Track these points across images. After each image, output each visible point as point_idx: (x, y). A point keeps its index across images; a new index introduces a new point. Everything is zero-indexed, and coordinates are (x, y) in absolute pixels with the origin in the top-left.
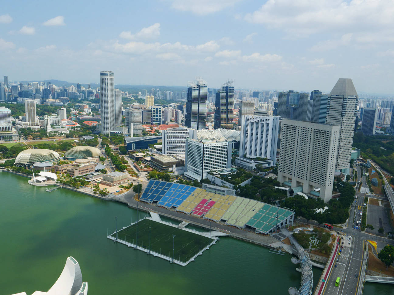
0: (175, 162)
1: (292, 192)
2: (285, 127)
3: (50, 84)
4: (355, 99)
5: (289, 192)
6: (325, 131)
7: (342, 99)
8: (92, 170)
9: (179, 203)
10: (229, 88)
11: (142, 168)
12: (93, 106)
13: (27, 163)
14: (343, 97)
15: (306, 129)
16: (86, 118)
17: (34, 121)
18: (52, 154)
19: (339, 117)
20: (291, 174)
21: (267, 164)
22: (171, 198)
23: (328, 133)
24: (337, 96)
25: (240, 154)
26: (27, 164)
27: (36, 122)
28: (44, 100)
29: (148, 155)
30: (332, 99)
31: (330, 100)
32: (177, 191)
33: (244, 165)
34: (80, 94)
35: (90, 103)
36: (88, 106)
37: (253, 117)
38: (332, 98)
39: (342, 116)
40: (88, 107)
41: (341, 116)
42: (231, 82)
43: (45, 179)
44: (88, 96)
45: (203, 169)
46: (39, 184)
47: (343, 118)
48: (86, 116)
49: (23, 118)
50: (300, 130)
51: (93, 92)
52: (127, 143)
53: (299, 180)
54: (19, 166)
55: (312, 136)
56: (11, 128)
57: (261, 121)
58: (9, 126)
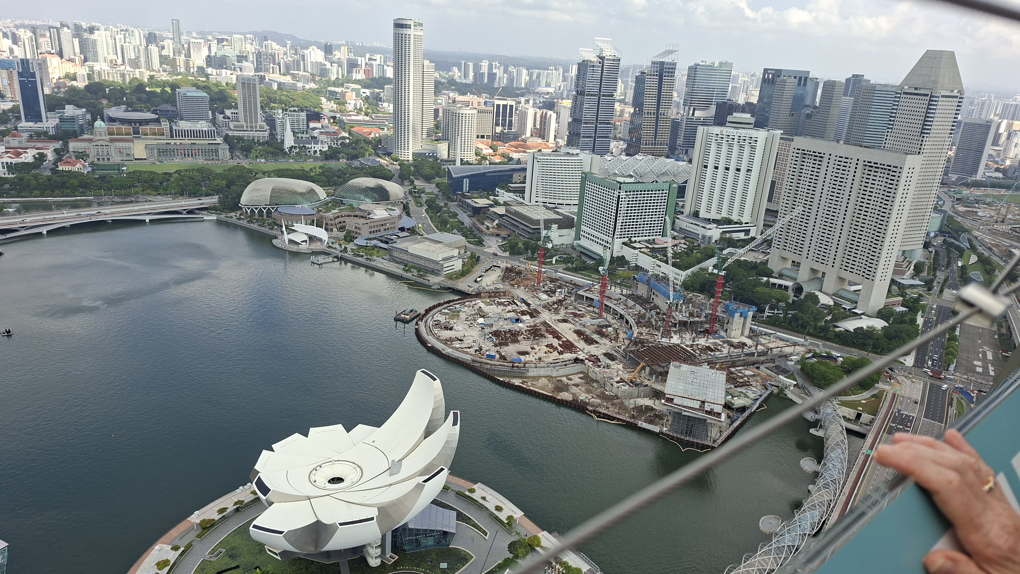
0: (555, 219)
1: (798, 289)
2: (797, 155)
3: (266, 39)
4: (956, 97)
5: (793, 290)
6: (888, 166)
7: (928, 98)
8: (394, 228)
10: (667, 64)
11: (488, 228)
12: (364, 95)
13: (266, 205)
14: (930, 93)
15: (846, 160)
16: (356, 120)
17: (256, 122)
18: (312, 191)
19: (916, 138)
20: (800, 253)
21: (744, 233)
23: (895, 169)
24: (916, 89)
25: (687, 210)
26: (265, 209)
27: (260, 123)
28: (261, 76)
29: (497, 203)
30: (904, 96)
31: (899, 98)
33: (693, 232)
34: (331, 66)
35: (359, 87)
36: (354, 93)
37: (722, 131)
38: (905, 93)
39: (923, 135)
40: (354, 98)
41: (919, 134)
42: (671, 52)
43: (306, 238)
44: (350, 71)
46: (294, 248)
47: (925, 139)
48: (354, 115)
49: (232, 113)
50: (832, 162)
51: (360, 63)
52: (454, 176)
53: (816, 266)
54: (249, 211)
55: (858, 174)
56: (214, 132)
57: (739, 139)
58: (210, 129)
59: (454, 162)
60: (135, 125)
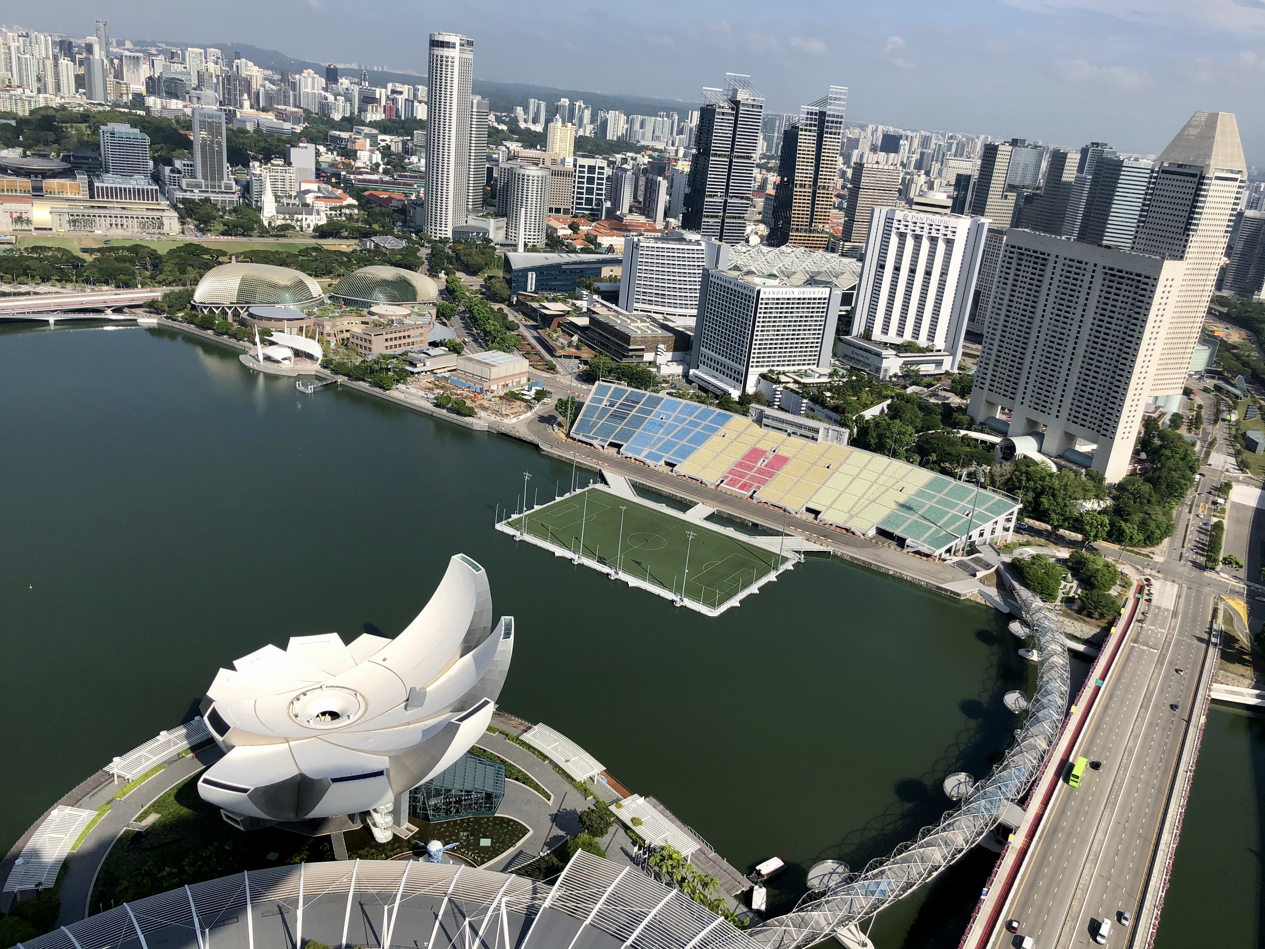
0: (661, 337)
2: (1011, 255)
3: (238, 57)
4: (1235, 180)
6: (1137, 275)
7: (1196, 180)
8: (421, 342)
9: (685, 453)
10: (829, 116)
11: (562, 346)
12: (383, 144)
13: (231, 303)
14: (1199, 173)
15: (1079, 265)
16: (369, 180)
17: (221, 178)
18: (301, 284)
19: (1177, 236)
20: (1012, 396)
21: (934, 365)
22: (660, 440)
23: (1146, 280)
24: (1180, 166)
25: (854, 329)
26: (230, 308)
27: (225, 180)
28: (230, 110)
29: (578, 310)
30: (1163, 175)
31: (1156, 178)
32: (676, 419)
33: (862, 362)
34: (336, 99)
35: (375, 131)
36: (368, 140)
37: (906, 216)
38: (1164, 172)
39: (1187, 232)
40: (369, 146)
41: (1182, 231)
42: (834, 99)
44: (362, 109)
45: (751, 364)
46: (271, 368)
47: (1190, 238)
48: (367, 173)
50: (1059, 266)
51: (378, 96)
52: (514, 267)
53: (1034, 416)
54: (206, 311)
55: (1096, 286)
56: (156, 193)
57: (930, 229)
58: (150, 187)
59: (514, 247)
60: (36, 177)
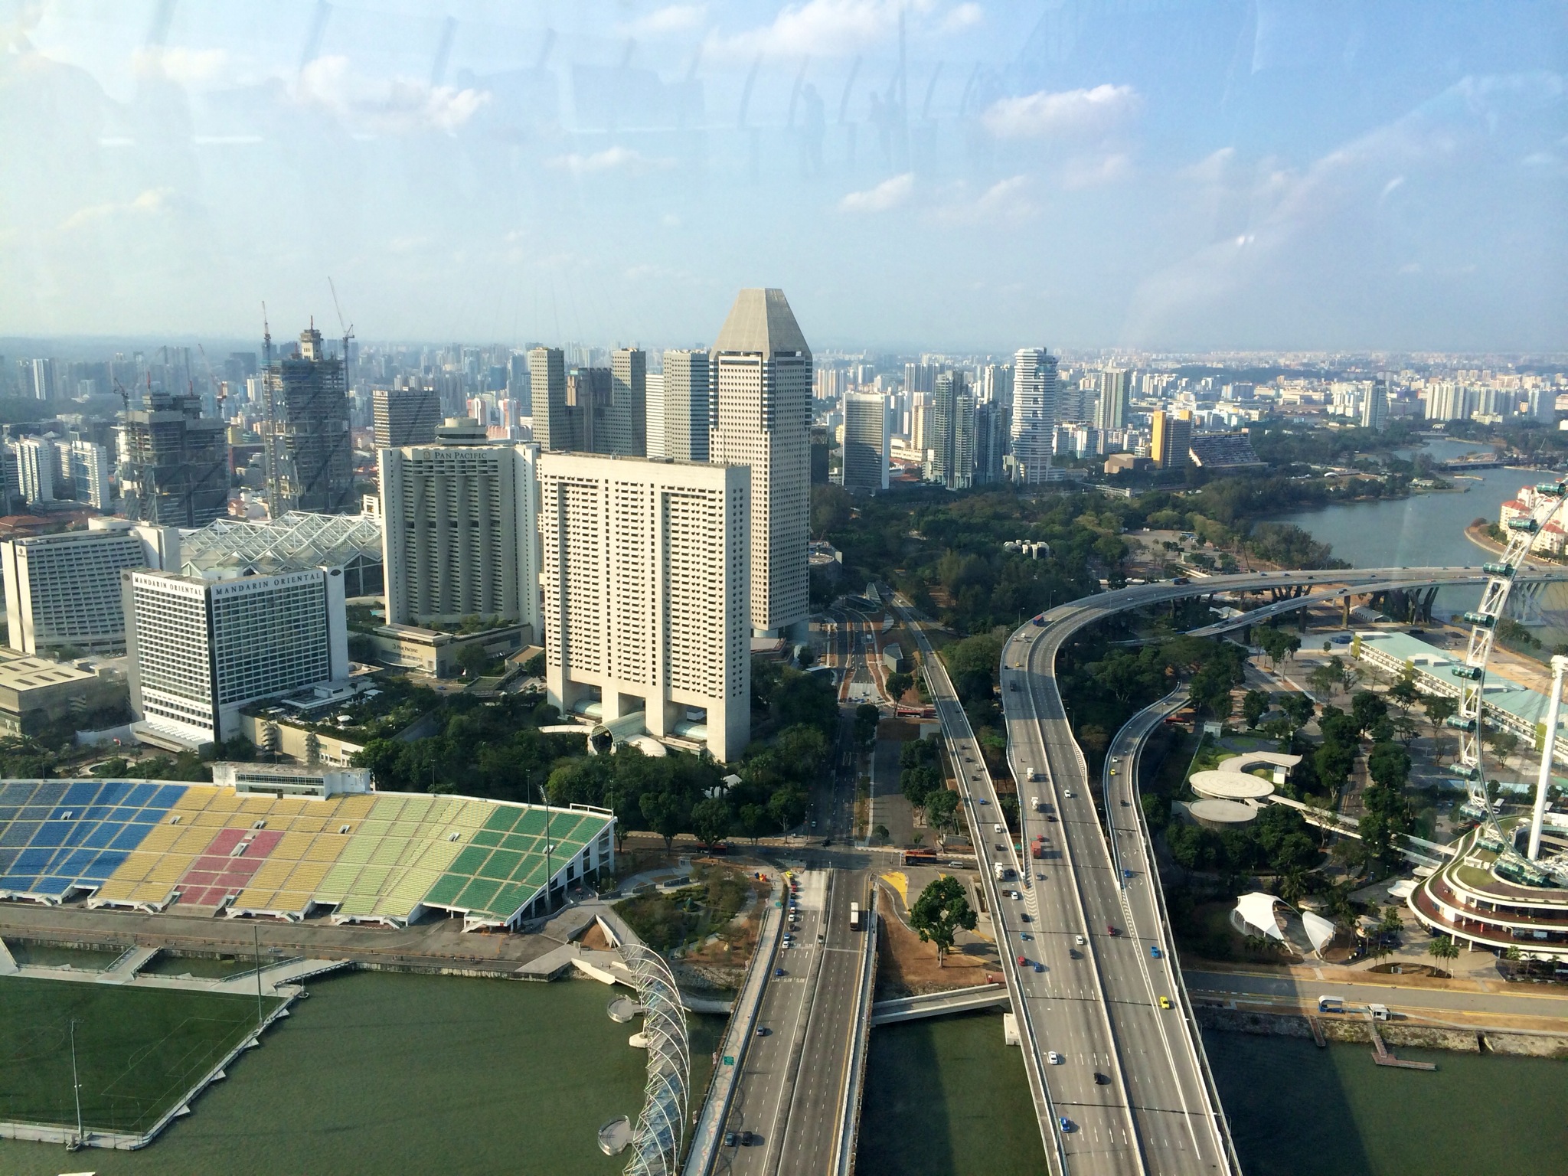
0: (77, 682)
1: (604, 738)
2: (554, 488)
4: (800, 363)
5: (595, 740)
6: (700, 491)
7: (759, 368)
14: (759, 359)
15: (634, 489)
19: (756, 435)
20: (597, 668)
23: (712, 496)
24: (738, 354)
30: (724, 367)
31: (717, 370)
32: (91, 814)
33: (410, 657)
38: (724, 363)
39: (765, 429)
41: (759, 429)
45: (220, 699)
50: (612, 494)
57: (463, 467)
